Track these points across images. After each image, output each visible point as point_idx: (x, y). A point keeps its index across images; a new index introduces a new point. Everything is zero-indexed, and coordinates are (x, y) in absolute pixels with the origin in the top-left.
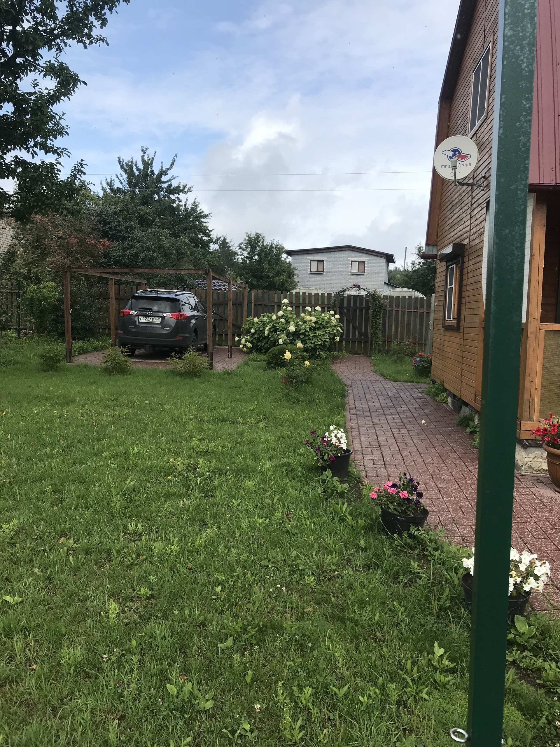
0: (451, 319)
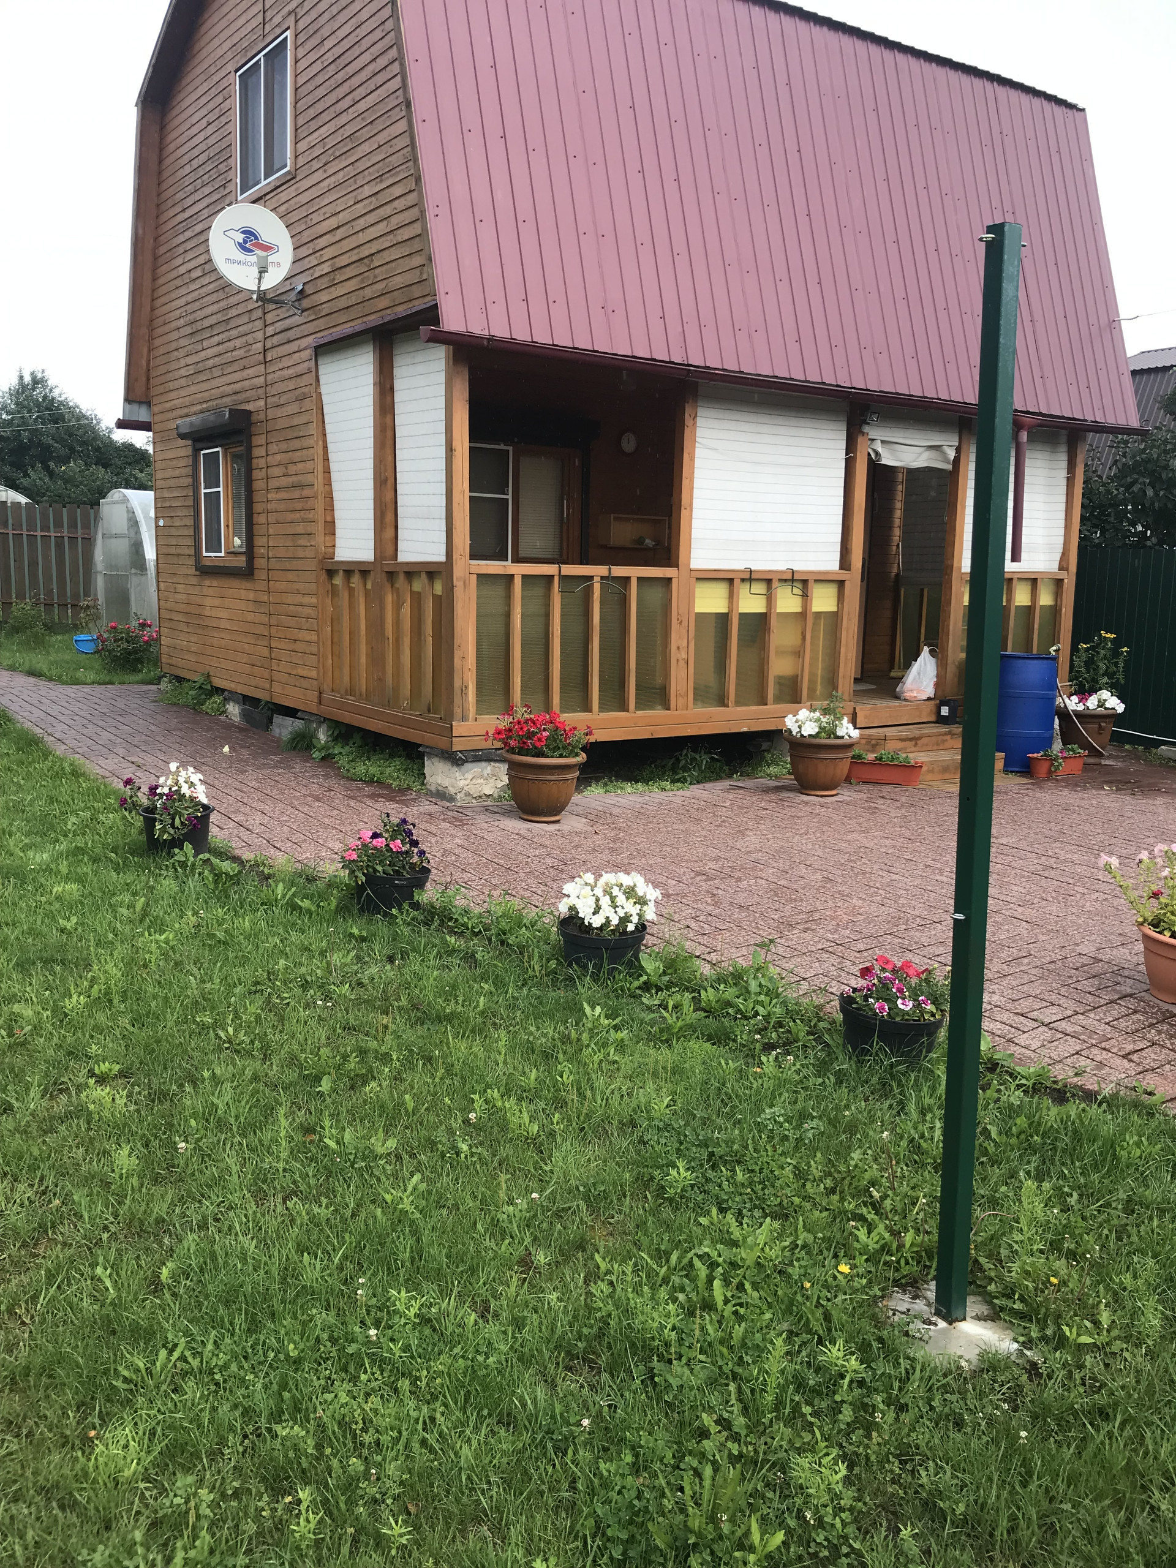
0: (222, 554)
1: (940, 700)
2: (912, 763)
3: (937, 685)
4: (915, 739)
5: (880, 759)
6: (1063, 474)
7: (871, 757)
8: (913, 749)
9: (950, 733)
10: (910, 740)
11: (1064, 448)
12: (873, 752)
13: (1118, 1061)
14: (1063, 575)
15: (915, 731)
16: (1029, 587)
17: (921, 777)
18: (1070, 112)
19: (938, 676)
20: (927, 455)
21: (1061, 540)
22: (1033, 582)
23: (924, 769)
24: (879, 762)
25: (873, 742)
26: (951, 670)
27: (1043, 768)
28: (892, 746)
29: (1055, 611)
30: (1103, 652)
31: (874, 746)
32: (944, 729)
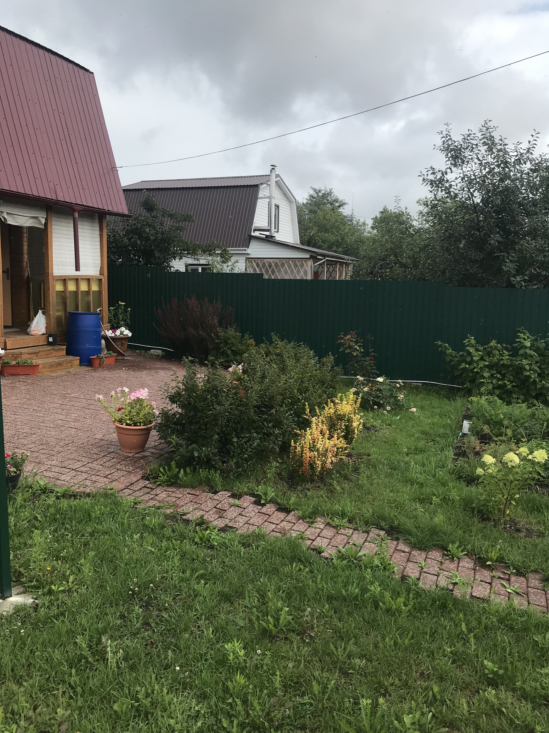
1: (48, 334)
2: (34, 364)
3: (47, 328)
4: (36, 353)
5: (18, 363)
6: (98, 232)
7: (14, 363)
8: (36, 358)
9: (53, 349)
10: (34, 353)
11: (97, 221)
12: (15, 360)
13: (102, 479)
14: (101, 277)
15: (36, 349)
16: (87, 282)
17: (39, 371)
18: (86, 73)
19: (47, 323)
20: (31, 220)
21: (100, 262)
22: (88, 280)
23: (40, 366)
24: (18, 365)
25: (15, 356)
26: (53, 321)
27: (97, 362)
28: (24, 357)
29: (100, 292)
30: (120, 311)
31: (16, 358)
32: (51, 348)
